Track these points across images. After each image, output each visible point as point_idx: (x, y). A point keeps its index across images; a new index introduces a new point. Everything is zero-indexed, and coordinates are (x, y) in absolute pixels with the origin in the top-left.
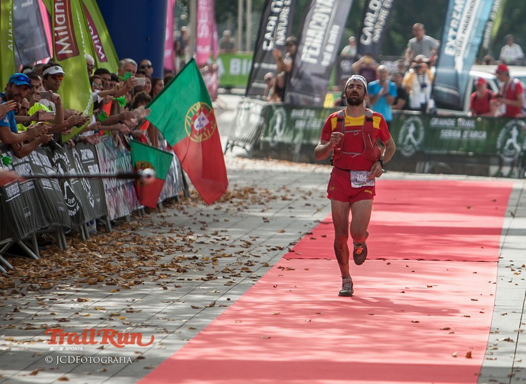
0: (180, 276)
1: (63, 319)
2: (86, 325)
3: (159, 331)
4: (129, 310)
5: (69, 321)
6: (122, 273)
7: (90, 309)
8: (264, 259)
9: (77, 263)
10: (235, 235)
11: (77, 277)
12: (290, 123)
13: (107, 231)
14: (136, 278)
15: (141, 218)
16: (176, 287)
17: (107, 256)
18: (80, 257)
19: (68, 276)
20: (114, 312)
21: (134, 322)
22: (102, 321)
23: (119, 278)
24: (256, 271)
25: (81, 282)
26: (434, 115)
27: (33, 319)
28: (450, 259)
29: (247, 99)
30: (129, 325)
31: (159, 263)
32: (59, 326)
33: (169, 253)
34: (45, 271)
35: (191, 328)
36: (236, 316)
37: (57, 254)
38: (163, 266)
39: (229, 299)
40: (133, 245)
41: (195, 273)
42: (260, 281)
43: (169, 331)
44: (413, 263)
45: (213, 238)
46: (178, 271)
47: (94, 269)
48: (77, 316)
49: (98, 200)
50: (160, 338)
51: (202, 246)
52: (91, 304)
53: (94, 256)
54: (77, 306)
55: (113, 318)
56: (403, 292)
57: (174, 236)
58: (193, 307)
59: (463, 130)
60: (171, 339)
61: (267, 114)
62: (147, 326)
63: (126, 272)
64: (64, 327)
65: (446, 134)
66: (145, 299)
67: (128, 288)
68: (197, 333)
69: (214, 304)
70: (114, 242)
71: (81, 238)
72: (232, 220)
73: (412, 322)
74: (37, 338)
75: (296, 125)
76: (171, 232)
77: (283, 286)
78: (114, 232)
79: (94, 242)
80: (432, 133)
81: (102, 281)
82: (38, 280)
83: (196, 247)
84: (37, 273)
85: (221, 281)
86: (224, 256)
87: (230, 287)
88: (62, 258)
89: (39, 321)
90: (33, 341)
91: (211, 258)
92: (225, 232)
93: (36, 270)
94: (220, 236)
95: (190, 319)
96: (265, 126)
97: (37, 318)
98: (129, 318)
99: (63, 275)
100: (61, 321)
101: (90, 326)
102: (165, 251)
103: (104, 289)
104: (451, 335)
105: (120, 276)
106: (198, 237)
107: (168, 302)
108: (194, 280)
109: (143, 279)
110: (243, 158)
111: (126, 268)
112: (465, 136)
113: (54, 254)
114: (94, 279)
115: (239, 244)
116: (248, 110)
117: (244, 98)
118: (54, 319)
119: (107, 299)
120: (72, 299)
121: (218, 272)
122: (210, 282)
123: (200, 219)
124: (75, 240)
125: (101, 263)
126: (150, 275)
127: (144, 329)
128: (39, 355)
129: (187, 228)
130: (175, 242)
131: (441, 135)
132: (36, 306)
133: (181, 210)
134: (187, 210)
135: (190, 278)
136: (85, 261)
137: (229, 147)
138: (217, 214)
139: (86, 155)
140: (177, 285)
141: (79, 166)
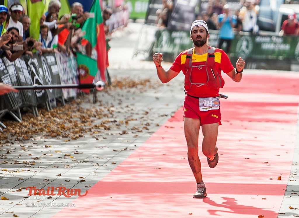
0: (107, 132)
1: (36, 158)
2: (50, 161)
3: (93, 165)
4: (76, 152)
5: (40, 159)
6: (71, 130)
7: (53, 152)
8: (156, 121)
9: (44, 124)
10: (139, 107)
11: (44, 133)
12: (172, 40)
13: (62, 105)
14: (79, 134)
15: (82, 97)
17: (62, 120)
18: (46, 120)
19: (39, 132)
20: (67, 154)
21: (79, 160)
22: (60, 159)
23: (70, 133)
24: (151, 128)
25: (47, 136)
26: (258, 35)
27: (18, 158)
28: (268, 121)
29: (146, 26)
30: (76, 161)
31: (93, 124)
32: (34, 162)
33: (99, 118)
34: (24, 129)
35: (113, 163)
36: (140, 156)
37: (32, 119)
38: (96, 126)
39: (135, 146)
40: (78, 114)
41: (115, 130)
42: (154, 135)
43: (99, 164)
44: (246, 124)
45: (126, 109)
46: (105, 129)
47: (54, 127)
48: (45, 156)
50: (95, 169)
51: (119, 114)
52: (53, 148)
53: (55, 120)
54: (45, 150)
55: (66, 157)
56: (240, 141)
57: (102, 108)
58: (114, 151)
59: (275, 43)
60: (101, 169)
61: (158, 35)
62: (86, 162)
63: (74, 130)
64: (37, 162)
65: (265, 47)
66: (85, 146)
67: (75, 139)
68: (117, 166)
69: (127, 148)
70: (67, 112)
71: (47, 110)
72: (137, 98)
73: (246, 159)
74: (21, 169)
75: (175, 41)
76: (101, 105)
77: (168, 138)
78: (67, 106)
79: (54, 112)
80: (257, 46)
81: (60, 135)
82: (21, 135)
83: (115, 115)
84: (21, 130)
85: (130, 135)
86: (132, 120)
87: (136, 138)
88: (35, 121)
89: (22, 159)
90: (19, 171)
91: (124, 121)
92: (133, 105)
93: (20, 128)
94: (129, 108)
95: (112, 157)
96: (156, 41)
97: (21, 157)
98: (76, 157)
99: (36, 131)
100: (35, 159)
101: (53, 162)
102: (97, 117)
103: (61, 140)
104: (269, 166)
105: (70, 132)
106: (117, 109)
107: (99, 147)
108: (114, 135)
109: (84, 134)
110: (143, 60)
111: (74, 127)
112: (277, 47)
113: (30, 119)
114: (55, 134)
115: (141, 112)
116: (146, 33)
117: (144, 25)
118: (31, 158)
119: (63, 146)
120: (42, 146)
121: (128, 129)
122: (124, 136)
123: (117, 97)
124: (43, 110)
125: (59, 124)
126: (88, 131)
127: (85, 164)
128: (23, 179)
129: (110, 103)
130: (103, 111)
131: (262, 46)
132: (20, 150)
133: (107, 92)
134: (109, 92)
135: (112, 133)
136: (49, 123)
137: (135, 54)
138: (128, 94)
139: (51, 60)
140: (104, 137)
141: (45, 66)
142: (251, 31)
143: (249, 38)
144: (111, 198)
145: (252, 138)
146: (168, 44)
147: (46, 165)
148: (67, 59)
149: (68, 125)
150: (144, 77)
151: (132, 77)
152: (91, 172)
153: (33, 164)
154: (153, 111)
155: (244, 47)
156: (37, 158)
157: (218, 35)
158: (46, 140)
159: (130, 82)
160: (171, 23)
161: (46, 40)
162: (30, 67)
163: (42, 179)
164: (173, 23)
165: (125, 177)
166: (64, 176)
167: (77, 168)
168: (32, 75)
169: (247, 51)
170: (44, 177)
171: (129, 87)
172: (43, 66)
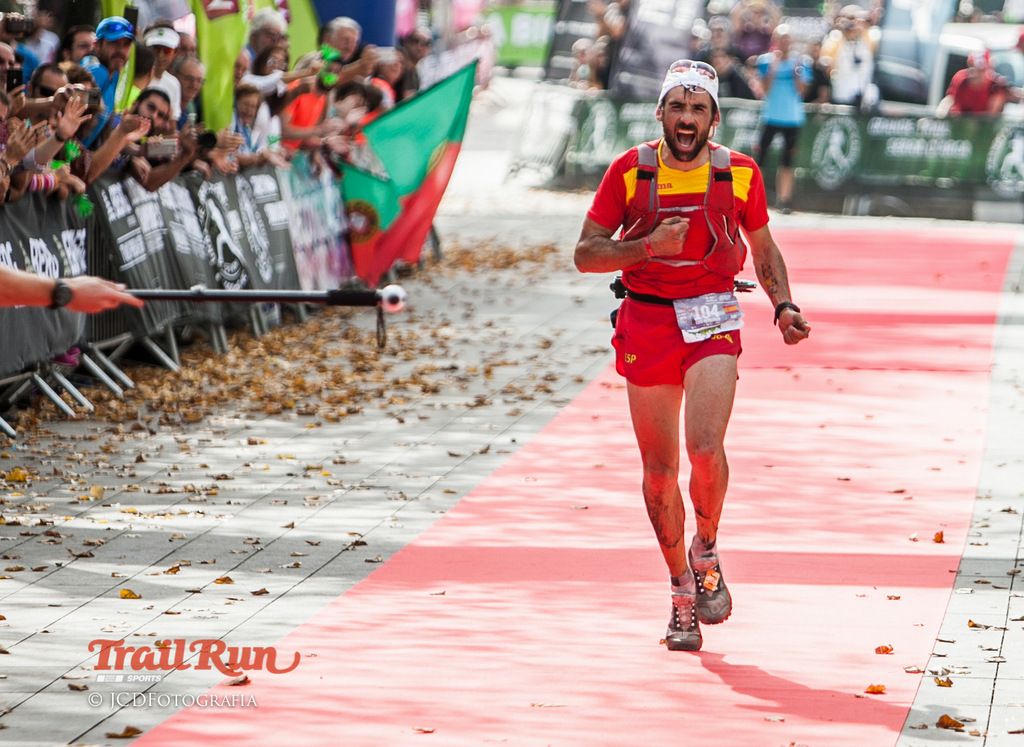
0: (429, 399)
1: (223, 475)
2: (263, 486)
3: (390, 496)
4: (338, 460)
5: (233, 479)
6: (325, 395)
7: (270, 459)
8: (576, 369)
9: (246, 377)
10: (524, 326)
11: (246, 402)
12: (621, 129)
13: (298, 321)
14: (350, 402)
16: (421, 418)
17: (298, 365)
18: (251, 365)
19: (231, 400)
20: (313, 464)
21: (347, 481)
22: (290, 478)
23: (320, 403)
24: (560, 389)
25: (252, 410)
26: (875, 113)
27: (169, 475)
28: (905, 368)
29: (545, 86)
30: (339, 485)
31: (389, 377)
32: (216, 487)
33: (407, 359)
34: (187, 392)
35: (448, 492)
36: (527, 470)
37: (210, 362)
38: (396, 382)
39: (514, 441)
40: (344, 346)
41: (454, 395)
42: (569, 409)
43: (408, 495)
44: (841, 376)
45: (485, 333)
46: (425, 390)
47: (275, 386)
48: (247, 470)
49: (281, 267)
51: (466, 347)
52: (272, 447)
53: (275, 366)
54: (249, 452)
55: (309, 473)
56: (822, 426)
57: (416, 328)
58: (451, 455)
59: (928, 139)
60: (412, 510)
61: (582, 113)
62: (369, 488)
63: (331, 392)
64: (224, 489)
65: (898, 148)
66: (367, 440)
67: (336, 420)
68: (458, 500)
69: (488, 448)
70: (310, 340)
71: (252, 333)
72: (519, 301)
73: (839, 479)
74: (177, 508)
75: (629, 132)
76: (411, 321)
77: (610, 417)
78: (311, 322)
79: (275, 339)
80: (874, 146)
81: (290, 409)
82: (178, 407)
83: (454, 348)
84: (176, 393)
85: (499, 407)
86: (504, 364)
87: (515, 419)
88: (219, 368)
89: (180, 478)
90: (171, 514)
91: (482, 367)
92: (505, 320)
93: (175, 389)
94: (496, 328)
95: (446, 475)
96: (574, 132)
97: (177, 473)
98: (337, 474)
99: (222, 397)
100: (218, 478)
101: (269, 488)
102: (401, 355)
103: (292, 423)
104: (908, 502)
105: (321, 399)
106: (459, 330)
107: (407, 444)
108: (452, 407)
109: (363, 404)
110: (537, 188)
111: (332, 384)
112: (931, 149)
113: (204, 360)
114: (276, 406)
115: (530, 342)
116: (546, 105)
117: (539, 83)
118: (207, 476)
119: (299, 440)
120: (238, 439)
121: (493, 392)
122: (481, 410)
123: (461, 298)
124: (244, 336)
125: (288, 376)
126: (375, 397)
127: (365, 493)
128: (182, 538)
129: (438, 313)
130: (418, 338)
131: (888, 148)
132: (175, 452)
133: (428, 281)
134: (437, 282)
135: (445, 402)
136: (260, 373)
137: (512, 171)
138: (492, 288)
139: (263, 187)
140: (422, 415)
141: (247, 206)
142: (857, 100)
143: (850, 123)
144: (443, 594)
145: (860, 418)
146: (608, 142)
147: (253, 497)
148: (312, 184)
149: (314, 379)
150: (538, 238)
151: (503, 239)
152: (383, 519)
153: (212, 492)
154: (566, 337)
155: (834, 150)
156: (225, 477)
157: (758, 112)
158: (250, 423)
159: (496, 253)
160: (618, 77)
161: (252, 127)
162: (204, 208)
163: (238, 538)
164: (625, 77)
165: (484, 534)
166: (303, 529)
167: (342, 504)
168: (212, 229)
169: (845, 162)
170: (246, 532)
171: (497, 267)
172: (241, 204)
